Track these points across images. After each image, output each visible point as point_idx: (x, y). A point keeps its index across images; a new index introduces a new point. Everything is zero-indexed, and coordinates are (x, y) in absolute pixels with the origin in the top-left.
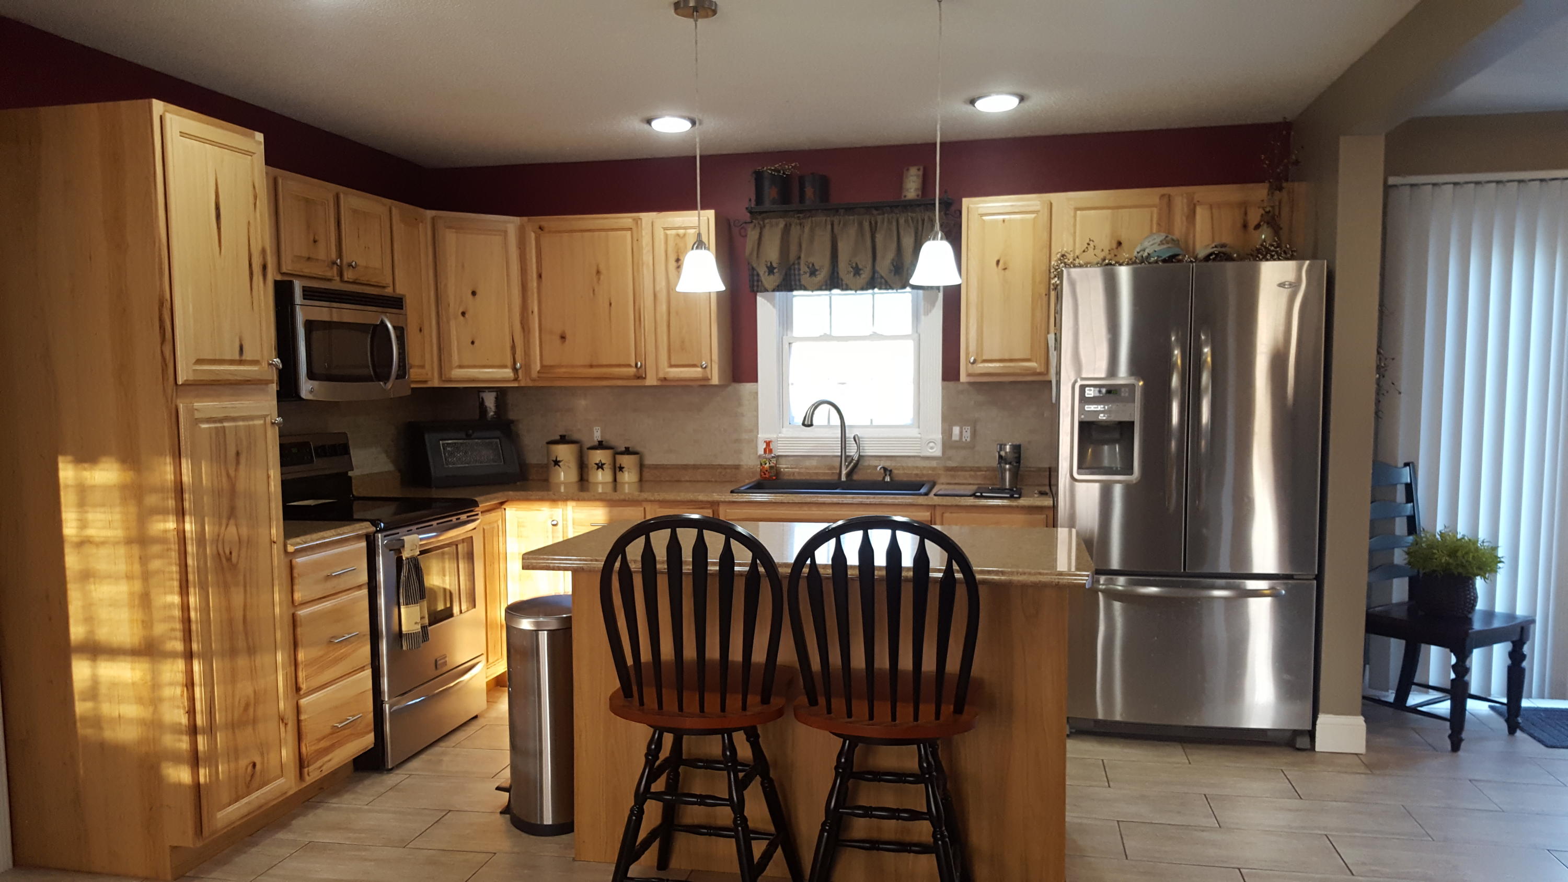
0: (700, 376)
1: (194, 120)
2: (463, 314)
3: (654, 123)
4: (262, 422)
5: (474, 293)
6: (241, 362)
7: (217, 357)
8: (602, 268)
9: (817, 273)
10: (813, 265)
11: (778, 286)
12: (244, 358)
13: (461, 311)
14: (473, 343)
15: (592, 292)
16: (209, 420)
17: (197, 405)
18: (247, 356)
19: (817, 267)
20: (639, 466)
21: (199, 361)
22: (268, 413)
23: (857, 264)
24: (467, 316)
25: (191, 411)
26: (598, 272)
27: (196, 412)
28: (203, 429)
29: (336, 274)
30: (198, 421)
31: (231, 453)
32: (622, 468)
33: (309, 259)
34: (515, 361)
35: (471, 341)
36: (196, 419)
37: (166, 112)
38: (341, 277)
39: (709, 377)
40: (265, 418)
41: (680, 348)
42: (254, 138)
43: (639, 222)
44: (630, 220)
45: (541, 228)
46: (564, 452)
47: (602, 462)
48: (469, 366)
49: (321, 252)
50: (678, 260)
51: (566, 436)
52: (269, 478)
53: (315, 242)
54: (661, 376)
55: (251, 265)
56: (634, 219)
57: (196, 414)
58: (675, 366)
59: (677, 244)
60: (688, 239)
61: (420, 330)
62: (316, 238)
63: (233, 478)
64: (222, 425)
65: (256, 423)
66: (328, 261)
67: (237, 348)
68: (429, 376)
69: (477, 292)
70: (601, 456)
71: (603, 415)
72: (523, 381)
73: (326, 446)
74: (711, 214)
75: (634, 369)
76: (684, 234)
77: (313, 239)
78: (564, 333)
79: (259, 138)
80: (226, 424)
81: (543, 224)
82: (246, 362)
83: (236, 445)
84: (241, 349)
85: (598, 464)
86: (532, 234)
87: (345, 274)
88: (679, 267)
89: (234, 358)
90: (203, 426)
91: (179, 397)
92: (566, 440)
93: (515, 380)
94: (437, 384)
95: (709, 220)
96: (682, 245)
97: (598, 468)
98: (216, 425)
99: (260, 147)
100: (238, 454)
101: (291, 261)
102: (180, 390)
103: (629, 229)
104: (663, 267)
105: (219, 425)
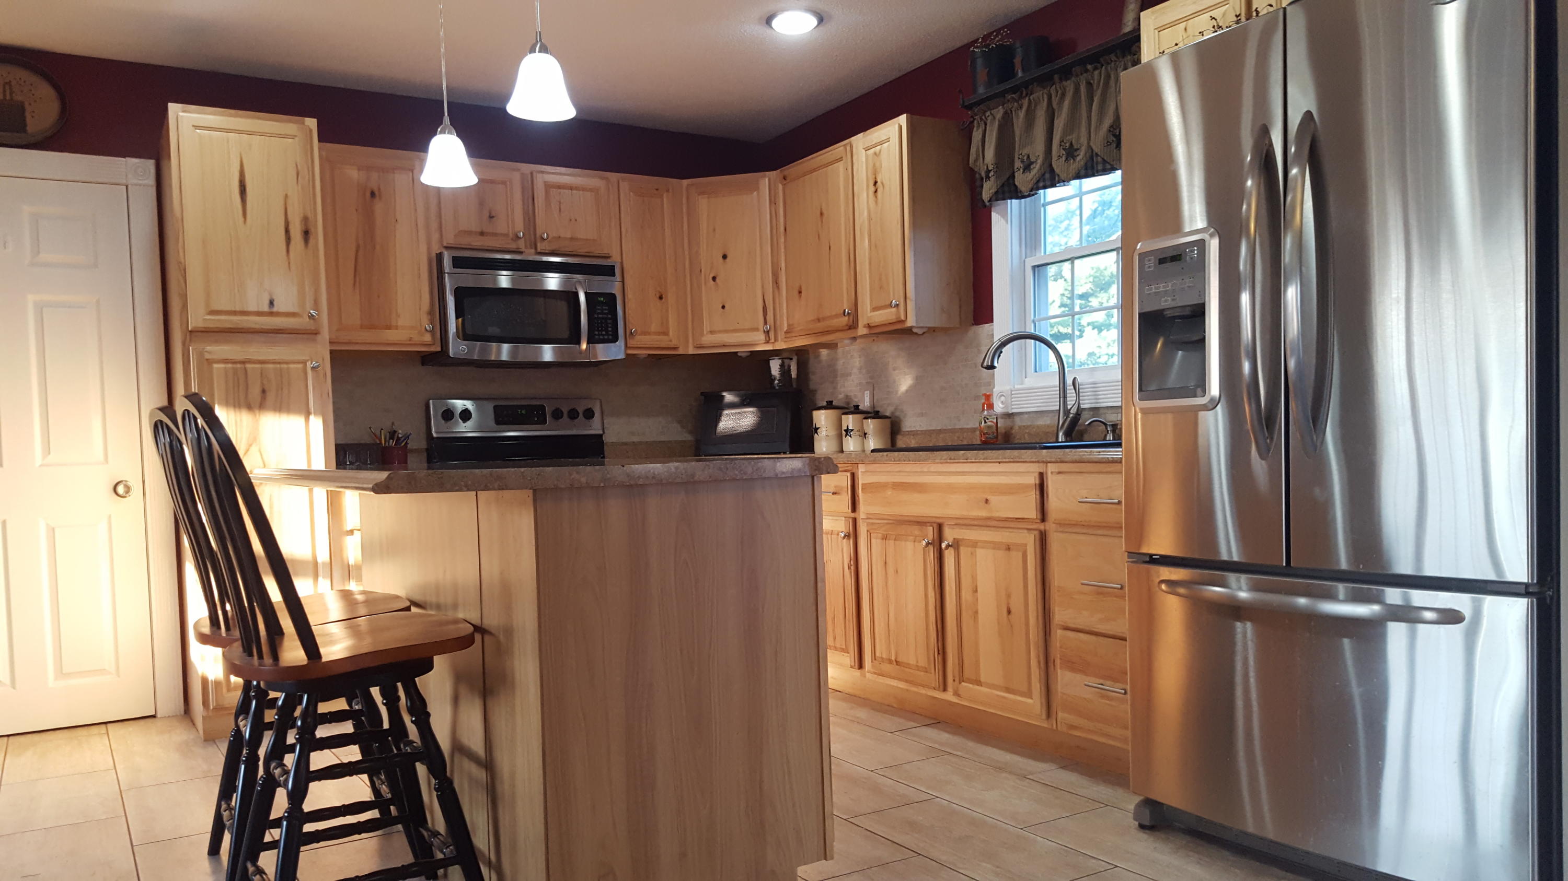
0: (893, 318)
1: (222, 115)
2: (714, 279)
3: (775, 23)
4: (300, 366)
5: (725, 257)
6: (271, 314)
7: (238, 309)
8: (825, 212)
9: (1032, 167)
10: (1028, 157)
11: (996, 193)
12: (275, 311)
13: (712, 275)
14: (723, 307)
15: (817, 237)
16: (225, 361)
17: (209, 348)
18: (279, 308)
19: (1033, 159)
20: (889, 431)
21: (213, 312)
22: (307, 358)
23: (1071, 144)
24: (717, 280)
25: (200, 354)
26: (822, 214)
27: (206, 353)
28: (218, 368)
29: (526, 247)
30: (210, 362)
31: (255, 391)
32: (865, 434)
33: (482, 234)
34: (766, 323)
35: (721, 305)
36: (207, 360)
37: (184, 111)
38: (536, 248)
39: (903, 318)
40: (304, 363)
41: (879, 286)
42: (303, 123)
43: (848, 148)
44: (842, 148)
45: (785, 178)
46: (822, 418)
47: (850, 428)
48: (720, 332)
49: (501, 226)
50: (876, 183)
51: (832, 402)
52: (308, 414)
53: (491, 217)
54: (866, 322)
55: (287, 231)
56: (845, 146)
57: (207, 356)
58: (875, 309)
59: (874, 165)
60: (884, 156)
61: (661, 298)
62: (493, 214)
63: (257, 412)
64: (242, 366)
65: (292, 366)
66: (511, 235)
67: (267, 302)
68: (674, 343)
69: (728, 256)
70: (850, 421)
71: (872, 378)
72: (776, 343)
73: (563, 410)
74: (903, 119)
75: (846, 318)
76: (880, 151)
77: (488, 215)
78: (800, 287)
79: (312, 123)
80: (248, 366)
81: (786, 173)
82: (278, 314)
83: (262, 384)
84: (271, 303)
85: (847, 431)
86: (780, 186)
87: (539, 245)
88: (876, 191)
89: (261, 310)
90: (215, 366)
91: (190, 340)
92: (830, 406)
93: (767, 342)
94: (691, 351)
95: (900, 127)
96: (878, 165)
97: (847, 435)
98: (234, 366)
99: (311, 131)
100: (264, 391)
101: (455, 236)
102: (190, 335)
103: (841, 159)
104: (865, 195)
105: (239, 366)
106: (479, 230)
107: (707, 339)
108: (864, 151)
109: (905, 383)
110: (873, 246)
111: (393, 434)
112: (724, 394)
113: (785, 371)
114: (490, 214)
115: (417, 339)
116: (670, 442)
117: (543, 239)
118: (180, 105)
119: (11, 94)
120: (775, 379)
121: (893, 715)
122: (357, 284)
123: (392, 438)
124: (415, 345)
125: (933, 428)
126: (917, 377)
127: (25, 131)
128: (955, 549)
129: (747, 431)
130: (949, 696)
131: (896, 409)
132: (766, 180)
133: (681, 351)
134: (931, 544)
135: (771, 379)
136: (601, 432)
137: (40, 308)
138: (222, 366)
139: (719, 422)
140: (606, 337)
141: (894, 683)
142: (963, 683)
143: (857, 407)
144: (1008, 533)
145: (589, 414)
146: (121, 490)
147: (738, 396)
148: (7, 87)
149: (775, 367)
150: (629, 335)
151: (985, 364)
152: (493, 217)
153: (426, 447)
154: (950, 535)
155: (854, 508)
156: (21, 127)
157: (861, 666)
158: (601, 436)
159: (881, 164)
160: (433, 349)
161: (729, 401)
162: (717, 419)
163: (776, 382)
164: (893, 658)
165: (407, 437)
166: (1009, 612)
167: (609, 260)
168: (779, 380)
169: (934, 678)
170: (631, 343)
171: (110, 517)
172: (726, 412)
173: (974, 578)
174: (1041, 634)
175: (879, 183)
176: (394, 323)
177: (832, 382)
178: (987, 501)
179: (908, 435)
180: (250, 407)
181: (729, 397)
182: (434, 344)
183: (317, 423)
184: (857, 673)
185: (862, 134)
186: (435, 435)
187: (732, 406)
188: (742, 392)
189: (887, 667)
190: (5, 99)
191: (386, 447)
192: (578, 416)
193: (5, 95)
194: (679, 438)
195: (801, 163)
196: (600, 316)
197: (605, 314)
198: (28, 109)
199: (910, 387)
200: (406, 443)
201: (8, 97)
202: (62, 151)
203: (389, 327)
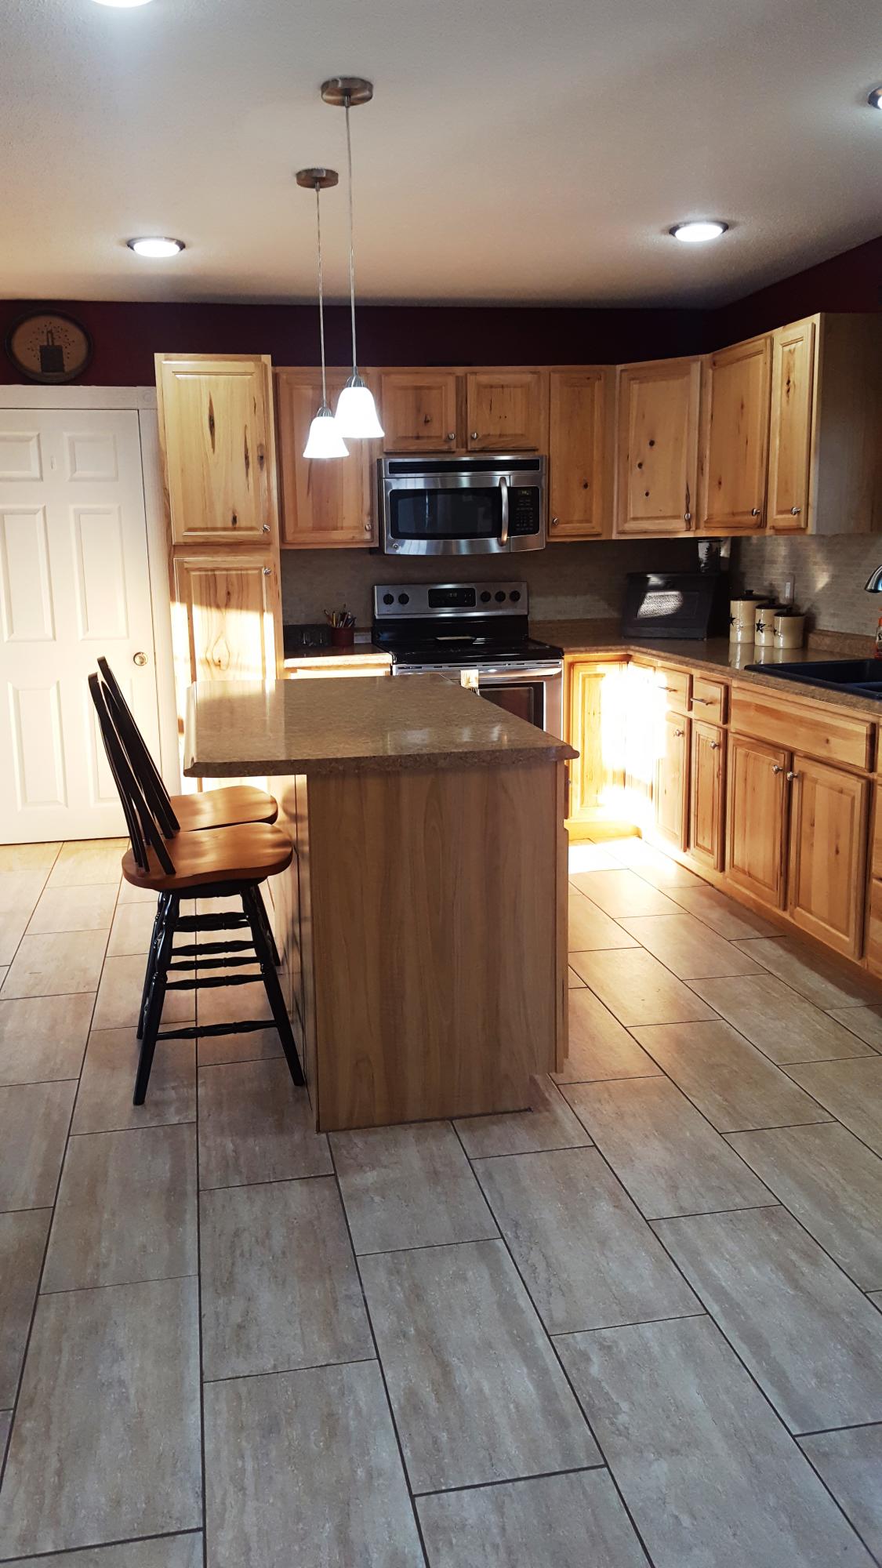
0: (794, 524)
1: (196, 360)
2: (640, 465)
4: (256, 572)
5: (652, 443)
6: (235, 529)
7: (209, 526)
8: (745, 404)
12: (237, 525)
13: (638, 462)
14: (647, 494)
15: (737, 429)
16: (199, 569)
17: (187, 559)
18: (241, 523)
21: (190, 530)
22: (262, 565)
24: (643, 467)
25: (181, 564)
26: (742, 406)
28: (194, 575)
29: (457, 447)
30: (188, 570)
31: (222, 593)
32: (775, 631)
33: (418, 438)
34: (688, 511)
35: (645, 493)
36: (186, 569)
37: (166, 360)
38: (467, 448)
39: (803, 526)
40: (260, 569)
41: (785, 490)
42: (260, 360)
43: (769, 341)
44: (763, 341)
45: (714, 364)
46: (738, 608)
47: (762, 622)
48: (642, 519)
49: (435, 429)
50: (789, 382)
51: (752, 591)
52: (262, 611)
53: (427, 422)
54: (772, 525)
55: (247, 458)
56: (766, 338)
57: (186, 565)
58: (780, 512)
59: (789, 363)
60: (797, 354)
61: (586, 486)
62: (429, 418)
63: (223, 610)
64: (212, 573)
65: (250, 572)
66: (444, 437)
67: (230, 519)
68: (598, 530)
69: (656, 443)
70: (762, 615)
71: (794, 569)
72: (698, 531)
73: (491, 593)
74: (816, 318)
75: (755, 517)
76: (794, 349)
77: (424, 419)
78: (720, 478)
79: (267, 359)
80: (217, 573)
81: (717, 358)
82: (240, 529)
83: (227, 587)
84: (235, 520)
85: (759, 625)
86: (711, 371)
87: (469, 444)
88: (788, 391)
89: (226, 526)
90: (193, 573)
91: (174, 553)
92: (748, 596)
93: (688, 529)
94: (615, 537)
95: (814, 326)
96: (792, 363)
97: (758, 629)
98: (207, 573)
99: (266, 365)
100: (229, 593)
101: (394, 442)
102: (174, 549)
103: (759, 352)
104: (779, 393)
105: (210, 573)
106: (415, 435)
107: (631, 526)
108: (781, 347)
109: (822, 580)
110: (783, 448)
111: (343, 615)
112: (649, 576)
113: (713, 553)
114: (426, 418)
115: (358, 537)
116: (596, 620)
117: (472, 438)
118: (163, 354)
119: (52, 341)
120: (701, 563)
121: (744, 921)
122: (310, 495)
123: (342, 619)
124: (357, 543)
125: (843, 631)
126: (833, 575)
127: (63, 371)
128: (799, 781)
129: (667, 615)
130: (786, 915)
131: (812, 605)
132: (696, 365)
133: (603, 538)
134: (781, 770)
135: (698, 561)
136: (526, 613)
137: (78, 514)
138: (197, 573)
139: (641, 604)
140: (527, 529)
141: (747, 892)
142: (798, 908)
143: (776, 599)
144: (841, 777)
145: (515, 596)
146: (138, 660)
147: (661, 578)
148: (49, 335)
149: (702, 550)
150: (550, 525)
151: (869, 588)
152: (428, 421)
153: (371, 626)
154: (799, 764)
155: (726, 718)
156: (61, 368)
157: (723, 869)
158: (526, 617)
159: (794, 364)
160: (372, 545)
161: (653, 583)
162: (641, 602)
163: (703, 565)
164: (746, 870)
165: (353, 619)
166: (837, 852)
167: (536, 453)
168: (705, 563)
169: (775, 895)
170: (553, 532)
171: (131, 680)
172: (649, 594)
173: (812, 811)
174: (861, 879)
175: (791, 383)
176: (339, 525)
177: (760, 568)
178: (827, 741)
179: (820, 634)
180: (218, 607)
181: (654, 580)
182: (372, 542)
183: (269, 618)
184: (720, 875)
185: (781, 328)
186: (377, 617)
187: (656, 588)
188: (667, 575)
189: (742, 877)
190: (48, 345)
191: (335, 629)
192: (505, 598)
193: (48, 341)
194: (606, 615)
195: (730, 349)
196: (523, 509)
197: (527, 506)
198: (65, 351)
199: (827, 585)
200: (353, 624)
201: (50, 344)
202: (90, 385)
203: (336, 529)
